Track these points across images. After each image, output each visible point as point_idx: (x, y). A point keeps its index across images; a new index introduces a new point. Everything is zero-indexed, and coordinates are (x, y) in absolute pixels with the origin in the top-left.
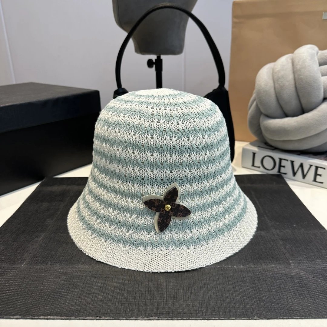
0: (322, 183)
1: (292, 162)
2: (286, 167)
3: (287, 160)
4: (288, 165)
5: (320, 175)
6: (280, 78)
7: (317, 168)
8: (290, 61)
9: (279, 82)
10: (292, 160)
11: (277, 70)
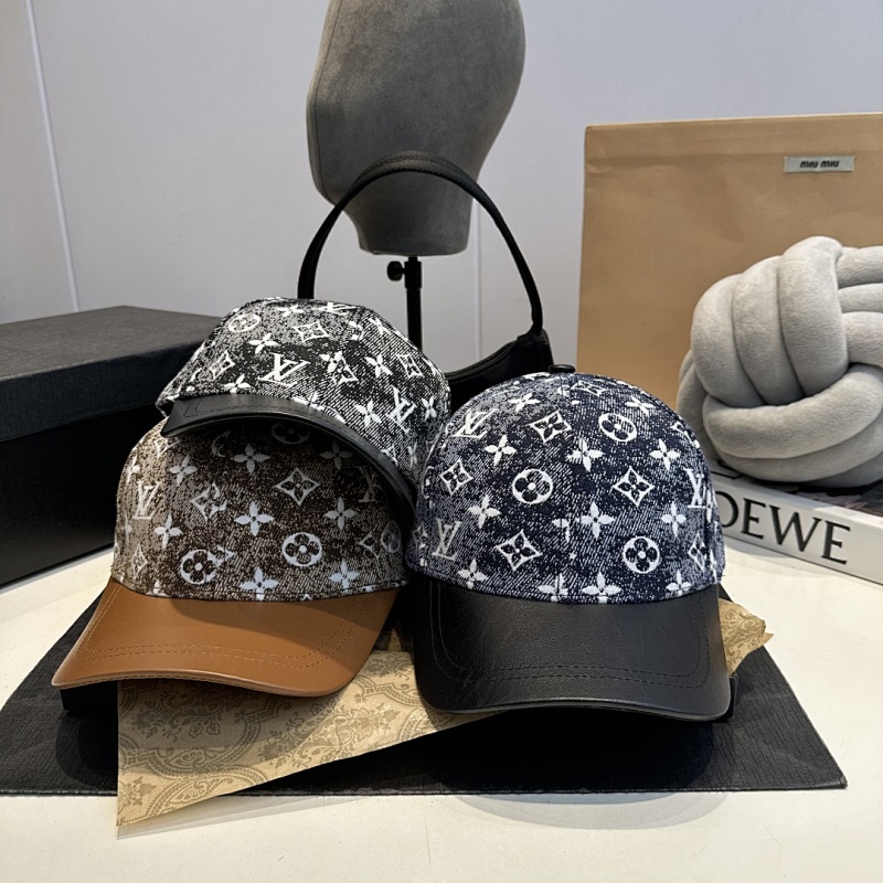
0: (844, 562)
1: (775, 510)
2: (760, 521)
3: (763, 505)
4: (764, 515)
5: (839, 544)
6: (746, 316)
7: (831, 526)
8: (774, 275)
9: (745, 325)
10: (775, 505)
11: (742, 295)
